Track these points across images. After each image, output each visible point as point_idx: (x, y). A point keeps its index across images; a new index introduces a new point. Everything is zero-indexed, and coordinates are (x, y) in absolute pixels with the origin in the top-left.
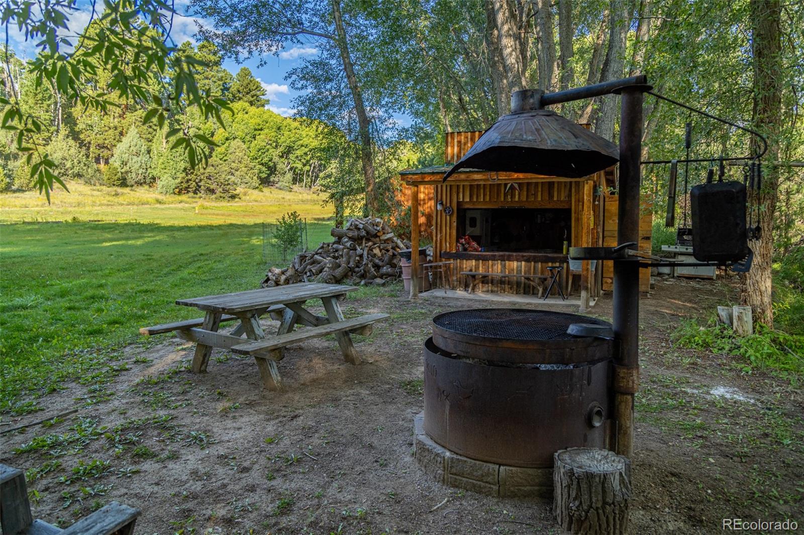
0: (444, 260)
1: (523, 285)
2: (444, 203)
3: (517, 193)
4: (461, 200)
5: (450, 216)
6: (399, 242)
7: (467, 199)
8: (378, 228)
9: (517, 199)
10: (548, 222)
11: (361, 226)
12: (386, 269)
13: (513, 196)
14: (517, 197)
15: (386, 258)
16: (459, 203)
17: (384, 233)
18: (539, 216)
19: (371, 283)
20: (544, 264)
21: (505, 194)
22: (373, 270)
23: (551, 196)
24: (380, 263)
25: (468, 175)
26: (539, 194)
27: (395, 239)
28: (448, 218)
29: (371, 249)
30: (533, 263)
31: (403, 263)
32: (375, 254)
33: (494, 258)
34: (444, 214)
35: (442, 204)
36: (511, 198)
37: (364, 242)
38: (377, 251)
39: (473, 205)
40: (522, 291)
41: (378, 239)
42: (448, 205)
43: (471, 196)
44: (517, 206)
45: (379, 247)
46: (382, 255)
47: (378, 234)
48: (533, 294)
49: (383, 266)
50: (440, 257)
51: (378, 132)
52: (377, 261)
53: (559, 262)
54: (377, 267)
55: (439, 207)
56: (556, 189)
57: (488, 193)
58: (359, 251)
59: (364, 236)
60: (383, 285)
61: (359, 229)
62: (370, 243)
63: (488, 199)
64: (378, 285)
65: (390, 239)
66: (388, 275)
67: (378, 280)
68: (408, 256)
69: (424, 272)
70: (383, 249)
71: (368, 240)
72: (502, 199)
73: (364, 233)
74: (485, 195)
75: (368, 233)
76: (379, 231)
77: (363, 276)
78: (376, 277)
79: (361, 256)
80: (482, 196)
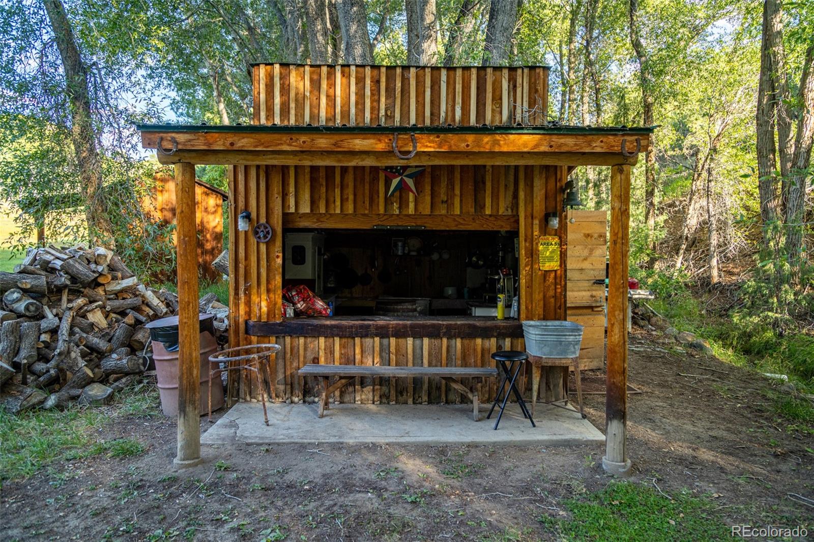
0: (254, 339)
1: (426, 386)
2: (254, 215)
3: (411, 197)
4: (292, 210)
5: (268, 244)
6: (149, 294)
7: (305, 209)
8: (100, 269)
9: (411, 209)
10: (414, 253)
11: (58, 264)
12: (117, 359)
13: (403, 204)
14: (412, 205)
15: (119, 332)
16: (285, 215)
17: (114, 278)
18: (400, 244)
19: (74, 398)
20: (466, 342)
21: (386, 198)
22: (82, 363)
23: (479, 205)
24: (103, 345)
25: (336, 138)
26: (457, 201)
27: (141, 287)
28: (263, 248)
29: (82, 314)
30: (445, 340)
31: (159, 351)
32: (92, 325)
33: (364, 333)
34: (253, 240)
35: (248, 217)
36: (400, 208)
37: (65, 298)
38: (97, 317)
39: (318, 220)
40: (425, 398)
41: (100, 291)
42: (263, 220)
43: (313, 203)
44: (410, 224)
45: (103, 307)
46: (110, 325)
47: (101, 280)
48: (447, 402)
49: (112, 351)
50: (247, 332)
51: (106, 91)
52: (96, 340)
53: (497, 337)
54: (94, 354)
55: (242, 225)
56: (488, 192)
57: (351, 197)
58: (50, 319)
59: (66, 286)
60: (109, 400)
61: (53, 270)
62: (80, 301)
63: (350, 209)
64: (96, 403)
65: (132, 291)
66: (122, 373)
67: (97, 391)
68: (170, 337)
69: (212, 372)
70: (113, 311)
71: (75, 293)
72: (382, 211)
73: (64, 279)
74: (343, 201)
75: (74, 279)
76: (101, 274)
77: (53, 384)
78: (91, 381)
79: (54, 332)
80: (338, 203)
